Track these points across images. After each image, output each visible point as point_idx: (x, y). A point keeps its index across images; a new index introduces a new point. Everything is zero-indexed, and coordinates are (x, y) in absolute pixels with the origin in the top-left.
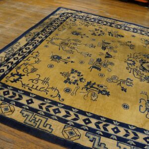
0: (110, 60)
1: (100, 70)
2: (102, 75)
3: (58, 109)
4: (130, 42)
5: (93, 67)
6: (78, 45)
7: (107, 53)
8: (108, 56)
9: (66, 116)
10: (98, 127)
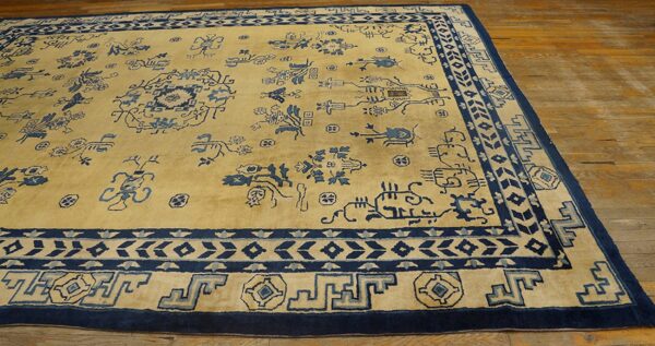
0: (273, 87)
1: (291, 65)
7: (282, 101)
8: (278, 95)
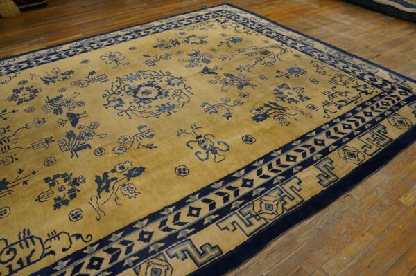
2: (99, 152)
3: (93, 259)
4: (94, 72)
5: (76, 150)
6: (12, 138)
9: (114, 258)
10: (167, 229)
